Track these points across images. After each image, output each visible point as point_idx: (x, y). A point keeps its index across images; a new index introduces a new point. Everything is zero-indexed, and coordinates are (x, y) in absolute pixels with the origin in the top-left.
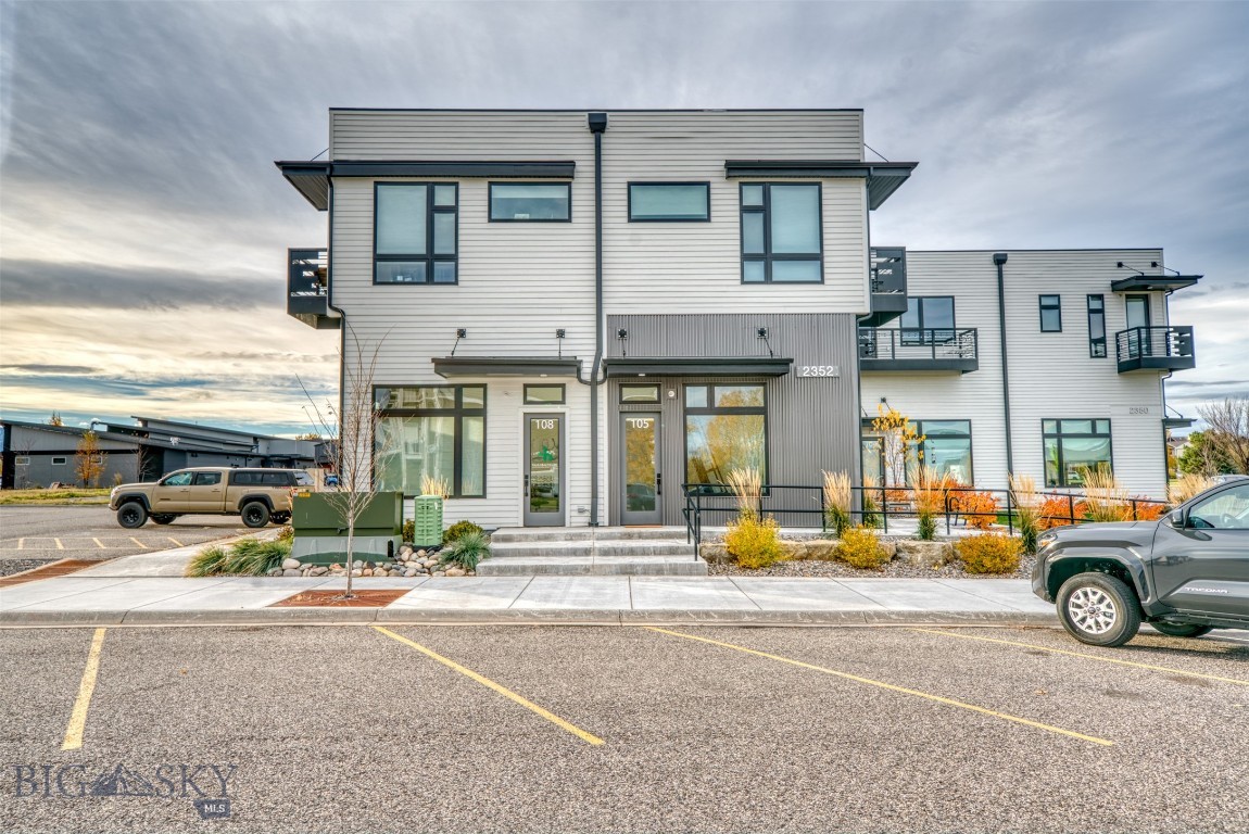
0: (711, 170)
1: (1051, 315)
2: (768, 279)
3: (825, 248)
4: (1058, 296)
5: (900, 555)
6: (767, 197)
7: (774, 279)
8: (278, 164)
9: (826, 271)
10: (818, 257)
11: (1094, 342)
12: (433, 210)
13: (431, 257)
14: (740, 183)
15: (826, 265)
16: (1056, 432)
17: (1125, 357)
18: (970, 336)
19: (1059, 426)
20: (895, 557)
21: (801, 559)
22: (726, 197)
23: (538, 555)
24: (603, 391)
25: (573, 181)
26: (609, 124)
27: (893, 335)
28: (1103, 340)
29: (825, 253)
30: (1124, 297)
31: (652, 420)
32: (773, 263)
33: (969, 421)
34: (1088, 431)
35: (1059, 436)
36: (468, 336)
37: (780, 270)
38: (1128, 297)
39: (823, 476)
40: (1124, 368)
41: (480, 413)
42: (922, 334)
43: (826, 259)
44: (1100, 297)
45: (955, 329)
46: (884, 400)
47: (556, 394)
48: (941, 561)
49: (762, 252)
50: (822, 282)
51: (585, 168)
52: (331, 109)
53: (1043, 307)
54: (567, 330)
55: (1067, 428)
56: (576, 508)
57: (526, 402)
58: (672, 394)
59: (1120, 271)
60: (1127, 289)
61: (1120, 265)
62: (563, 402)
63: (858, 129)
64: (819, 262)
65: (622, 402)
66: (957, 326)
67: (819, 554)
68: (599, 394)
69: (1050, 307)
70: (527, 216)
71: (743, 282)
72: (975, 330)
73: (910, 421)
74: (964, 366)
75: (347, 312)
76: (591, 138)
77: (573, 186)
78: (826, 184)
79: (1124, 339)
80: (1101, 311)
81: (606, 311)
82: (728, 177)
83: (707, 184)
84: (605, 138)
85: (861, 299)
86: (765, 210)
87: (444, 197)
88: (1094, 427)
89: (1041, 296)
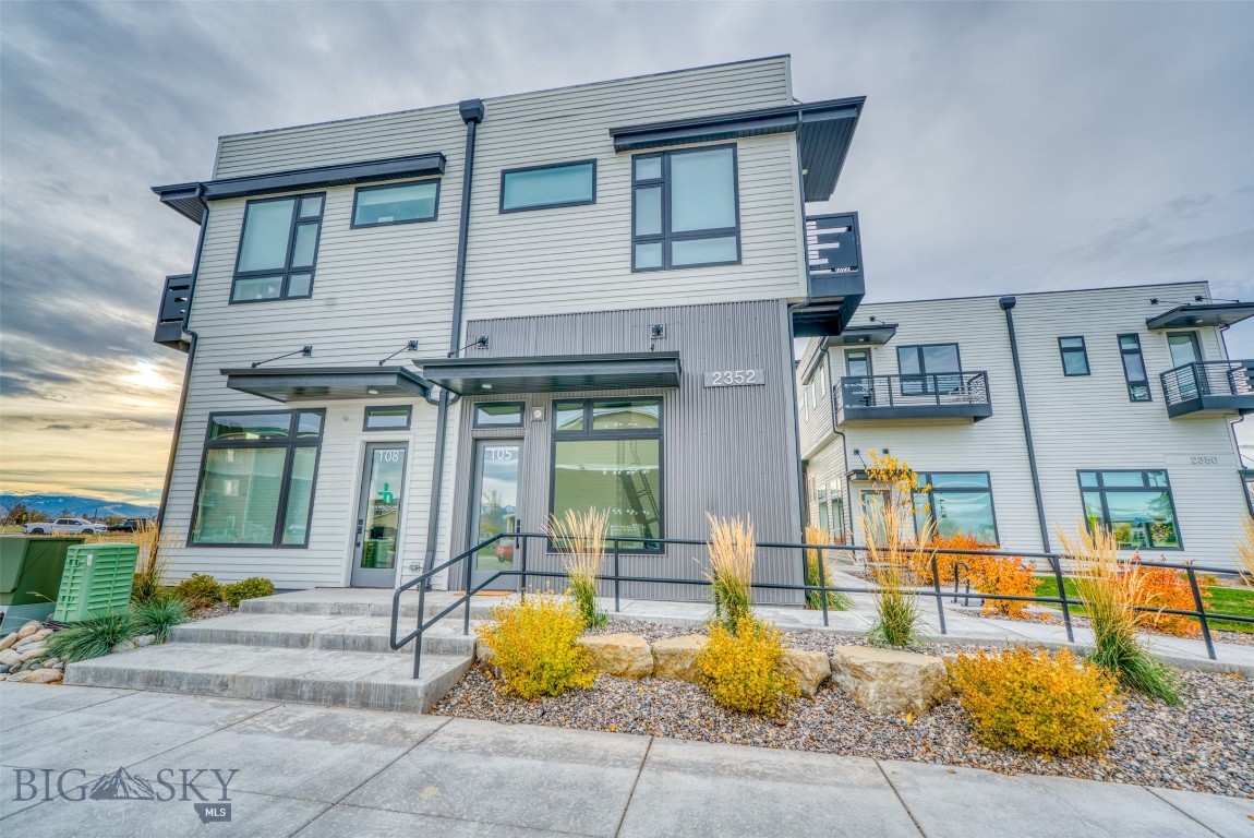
0: (599, 145)
1: (1075, 361)
2: (667, 264)
3: (742, 220)
4: (1082, 337)
5: (838, 678)
6: (666, 170)
7: (674, 263)
8: (155, 189)
9: (744, 247)
10: (734, 232)
11: (1132, 385)
12: (298, 221)
13: (288, 272)
14: (633, 156)
15: (743, 241)
16: (1098, 484)
17: (1176, 399)
18: (981, 380)
19: (1100, 480)
20: (826, 683)
21: (641, 677)
22: (616, 173)
23: (236, 642)
24: (455, 411)
25: (443, 177)
26: (486, 113)
27: (889, 381)
28: (1144, 383)
29: (743, 227)
30: (1165, 335)
31: (516, 449)
32: (674, 244)
33: (988, 473)
34: (1140, 484)
35: (1102, 490)
36: (313, 354)
37: (682, 252)
38: (1170, 335)
39: (709, 525)
40: (1175, 412)
41: (314, 442)
42: (924, 380)
43: (743, 234)
44: (1134, 337)
45: (961, 373)
46: (886, 452)
47: (401, 420)
48: (919, 702)
49: (659, 232)
50: (739, 262)
51: (456, 163)
52: (220, 138)
53: (1063, 350)
54: (421, 341)
55: (1109, 481)
56: (408, 564)
57: (366, 429)
58: (538, 414)
59: (1155, 307)
60: (1168, 325)
61: (1154, 302)
62: (407, 428)
63: (785, 77)
64: (734, 238)
65: (476, 426)
66: (963, 370)
67: (678, 667)
68: (450, 417)
69: (1073, 352)
70: (391, 219)
71: (634, 270)
72: (985, 373)
73: (919, 473)
74: (976, 414)
75: (200, 335)
76: (464, 130)
77: (443, 182)
78: (741, 144)
79: (1171, 379)
80: (1138, 351)
81: (467, 316)
82: (618, 150)
83: (594, 162)
84: (480, 129)
85: (794, 280)
86: (664, 183)
87: (311, 208)
88: (1146, 480)
89: (1059, 339)
